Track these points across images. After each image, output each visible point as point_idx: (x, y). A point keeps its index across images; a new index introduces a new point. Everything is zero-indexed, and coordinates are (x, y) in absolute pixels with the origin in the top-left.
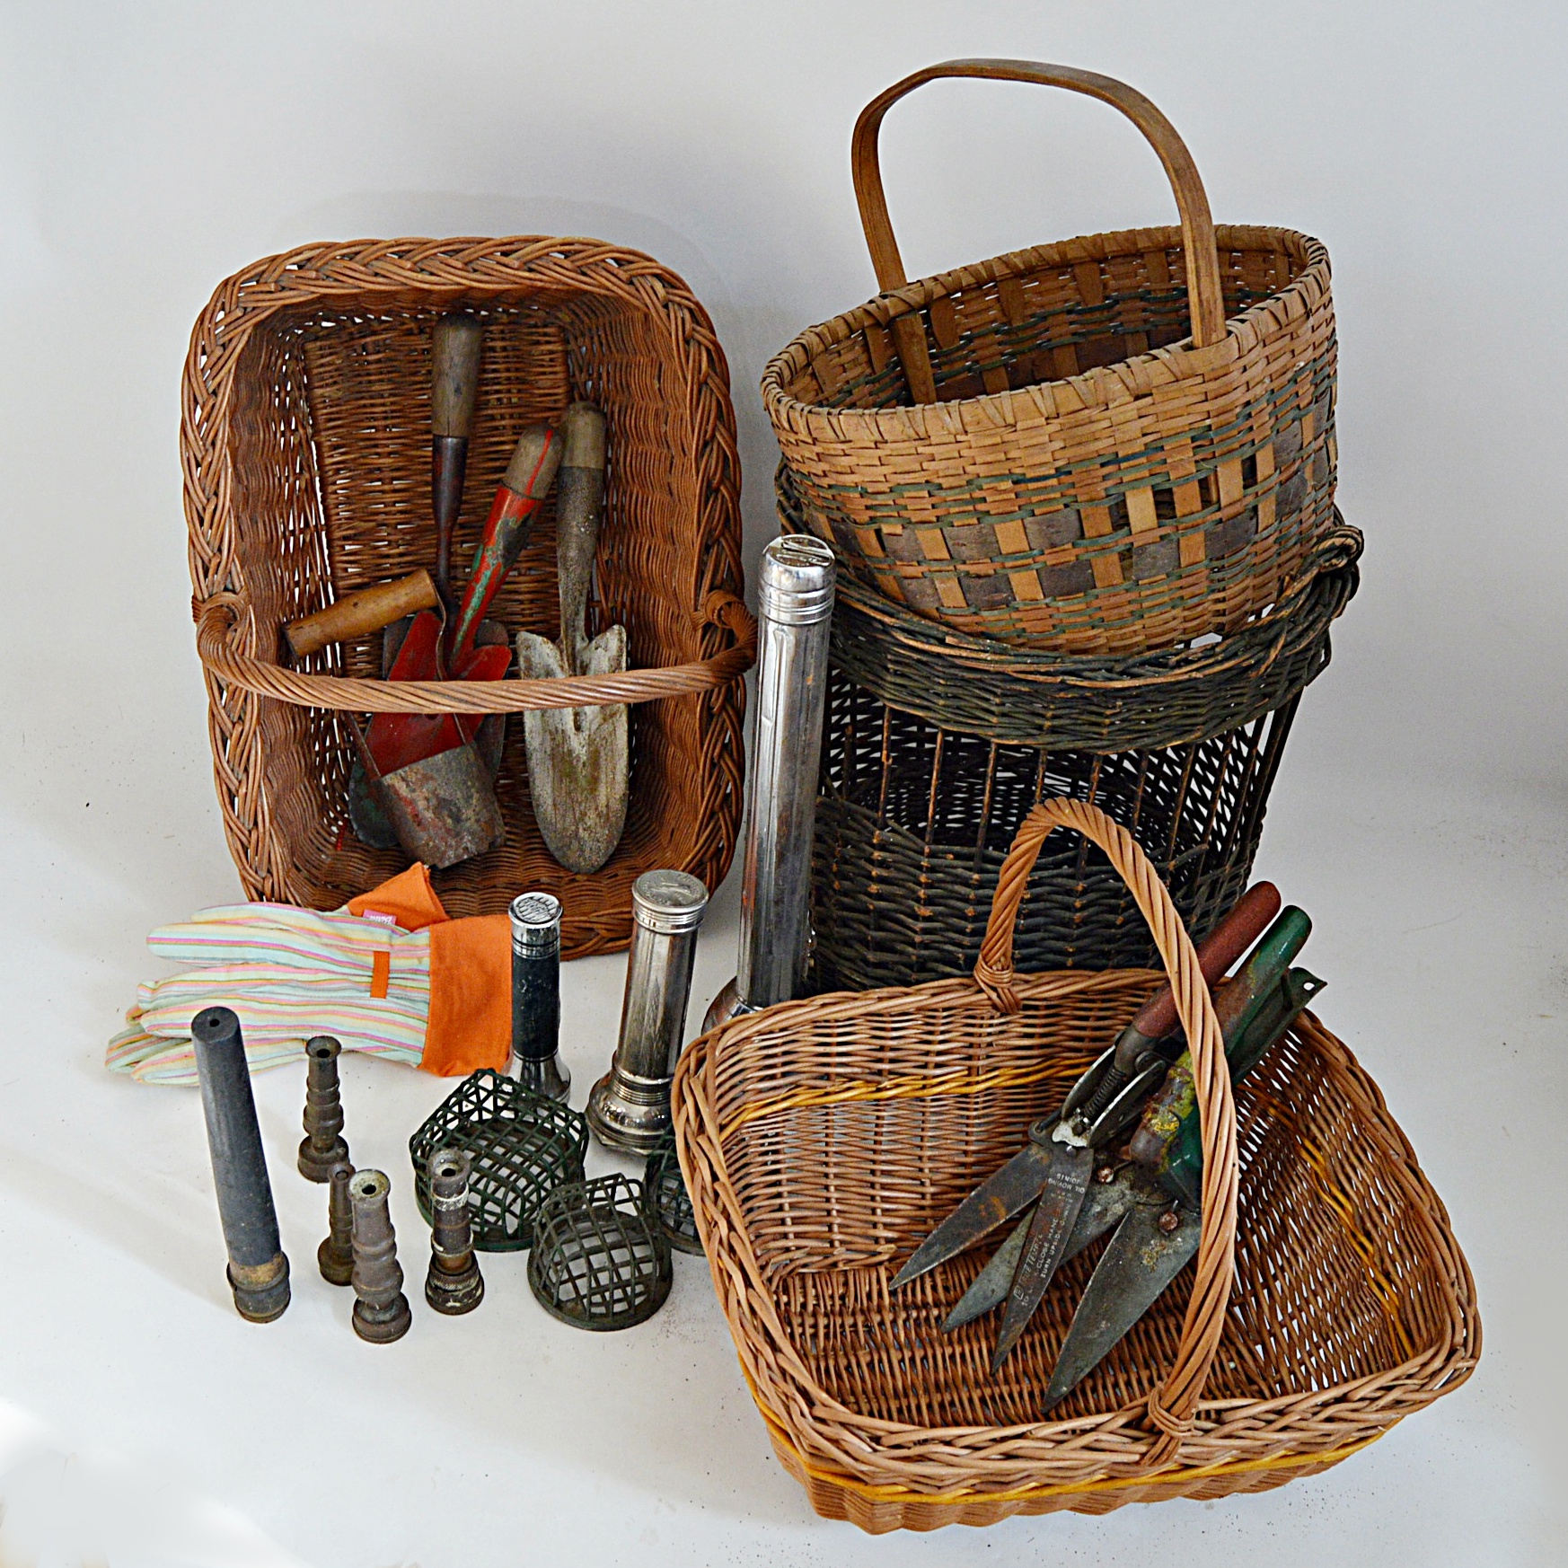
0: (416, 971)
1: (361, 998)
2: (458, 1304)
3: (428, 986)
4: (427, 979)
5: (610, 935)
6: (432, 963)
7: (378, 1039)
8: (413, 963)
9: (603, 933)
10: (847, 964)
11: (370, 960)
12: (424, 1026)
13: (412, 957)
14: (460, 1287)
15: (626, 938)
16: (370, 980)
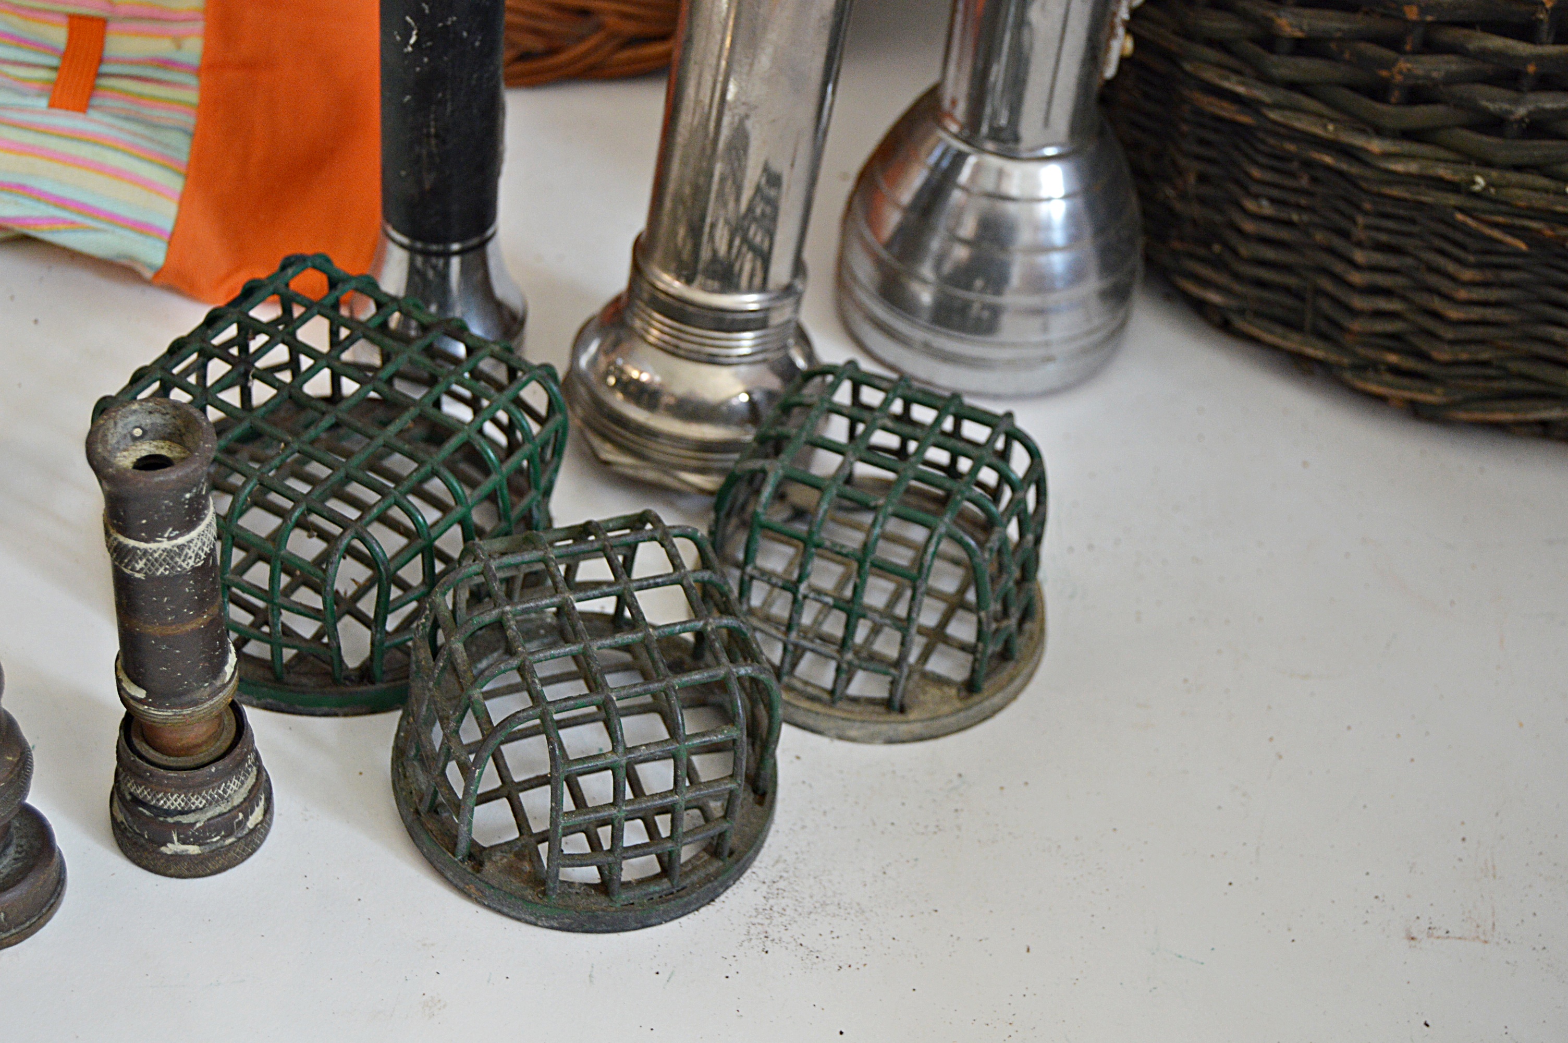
0: (166, 64)
1: (21, 109)
2: (194, 850)
3: (192, 97)
4: (193, 81)
5: (630, 28)
6: (207, 49)
7: (60, 202)
8: (162, 47)
9: (612, 22)
10: (1212, 54)
11: (58, 36)
12: (177, 184)
13: (161, 34)
14: (198, 802)
15: (664, 37)
16: (53, 75)
